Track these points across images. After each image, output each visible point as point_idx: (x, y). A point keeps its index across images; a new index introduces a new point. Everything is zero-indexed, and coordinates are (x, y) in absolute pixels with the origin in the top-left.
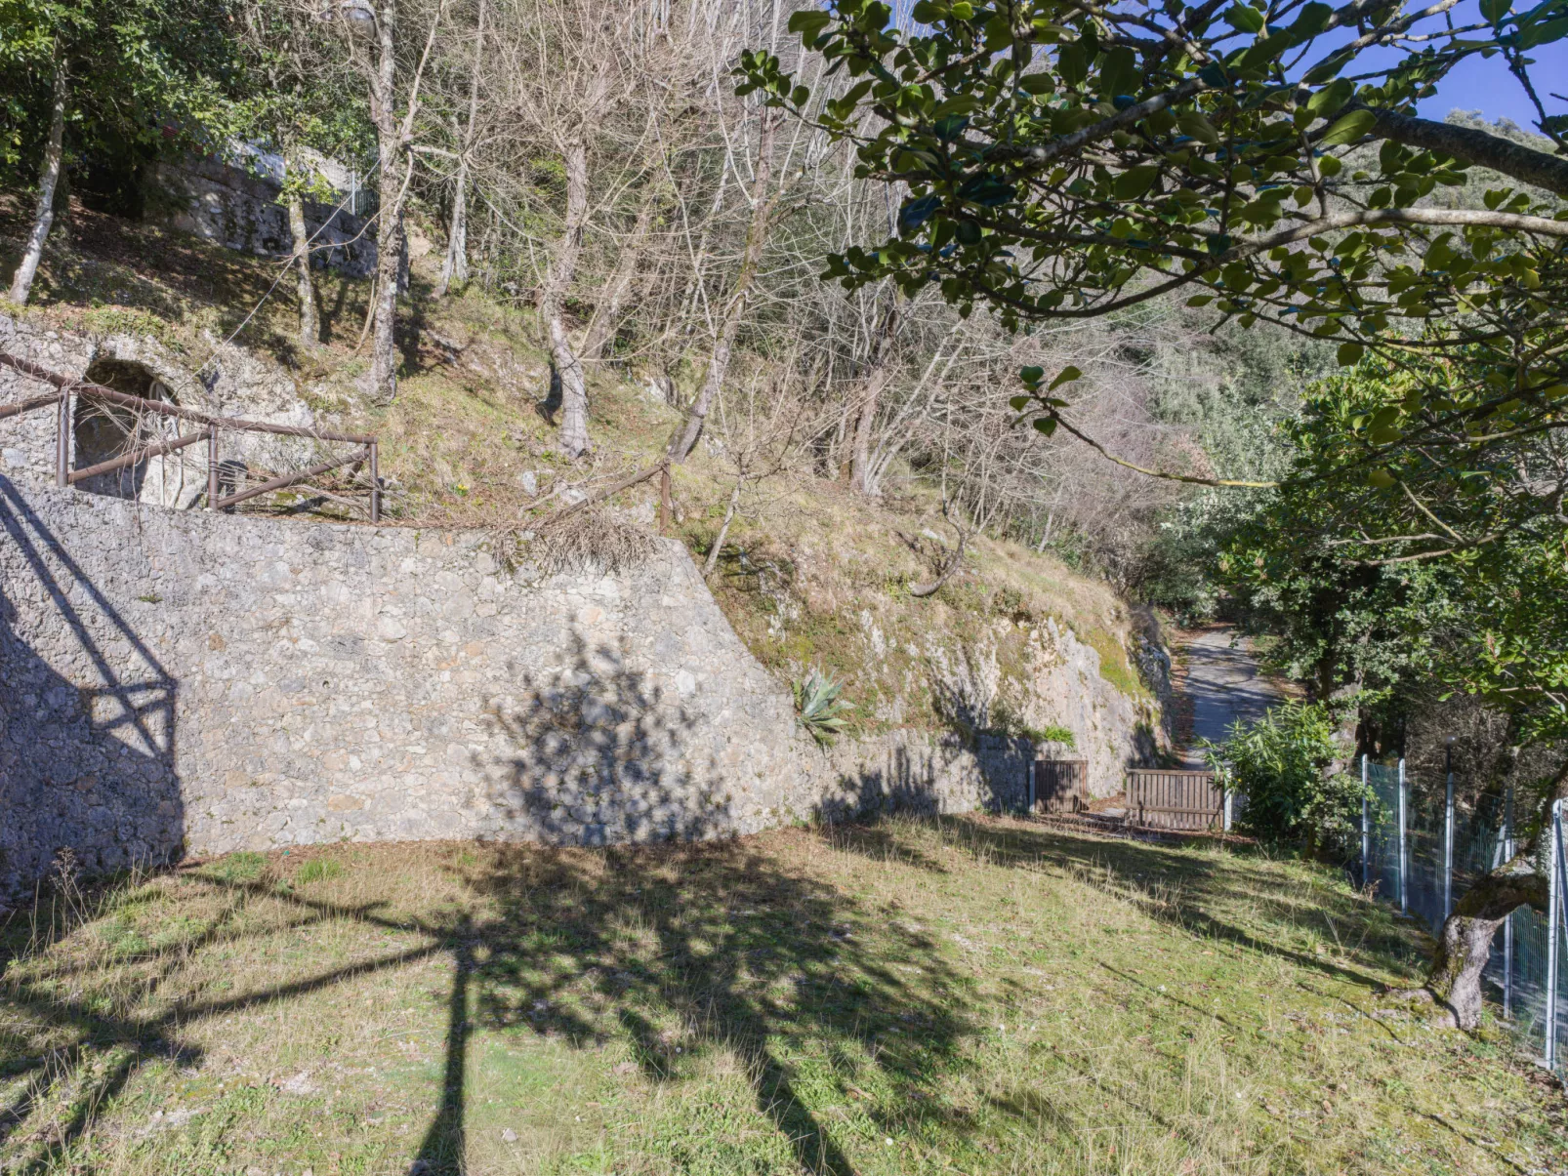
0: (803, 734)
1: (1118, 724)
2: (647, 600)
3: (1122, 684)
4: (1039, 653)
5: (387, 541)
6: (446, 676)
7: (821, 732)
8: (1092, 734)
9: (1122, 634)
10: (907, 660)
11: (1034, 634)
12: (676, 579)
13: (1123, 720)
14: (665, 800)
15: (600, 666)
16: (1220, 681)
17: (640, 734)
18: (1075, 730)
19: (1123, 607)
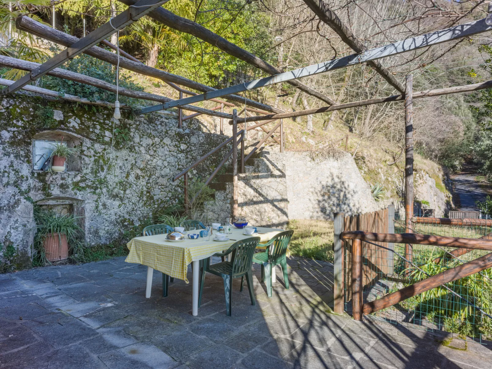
0: (373, 199)
1: (441, 201)
2: (344, 167)
3: (441, 189)
4: (419, 180)
5: (288, 155)
6: (300, 184)
7: (377, 198)
8: (434, 203)
9: (441, 174)
10: (389, 182)
11: (418, 175)
12: (350, 162)
13: (442, 199)
14: (351, 210)
15: (336, 180)
16: (467, 189)
17: (345, 196)
18: (429, 201)
19: (440, 167)
